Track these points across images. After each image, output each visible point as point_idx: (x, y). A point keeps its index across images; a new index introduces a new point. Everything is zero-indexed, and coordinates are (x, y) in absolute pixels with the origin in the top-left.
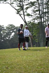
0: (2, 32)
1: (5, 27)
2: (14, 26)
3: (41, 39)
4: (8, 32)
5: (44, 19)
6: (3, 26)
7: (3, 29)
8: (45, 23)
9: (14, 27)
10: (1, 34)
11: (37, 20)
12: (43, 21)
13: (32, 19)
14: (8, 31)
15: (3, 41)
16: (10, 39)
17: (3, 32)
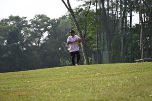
0: (22, 32)
1: (29, 21)
2: (47, 18)
3: (104, 43)
4: (35, 30)
5: (108, 4)
6: (25, 18)
7: (24, 24)
8: (111, 12)
9: (47, 21)
10: (21, 34)
11: (94, 4)
12: (106, 7)
13: (85, 3)
14: (35, 28)
15: (24, 49)
16: (40, 45)
17: (25, 32)
